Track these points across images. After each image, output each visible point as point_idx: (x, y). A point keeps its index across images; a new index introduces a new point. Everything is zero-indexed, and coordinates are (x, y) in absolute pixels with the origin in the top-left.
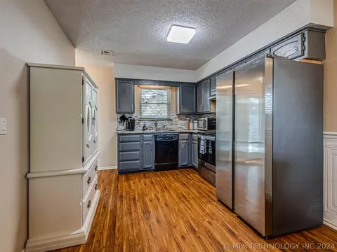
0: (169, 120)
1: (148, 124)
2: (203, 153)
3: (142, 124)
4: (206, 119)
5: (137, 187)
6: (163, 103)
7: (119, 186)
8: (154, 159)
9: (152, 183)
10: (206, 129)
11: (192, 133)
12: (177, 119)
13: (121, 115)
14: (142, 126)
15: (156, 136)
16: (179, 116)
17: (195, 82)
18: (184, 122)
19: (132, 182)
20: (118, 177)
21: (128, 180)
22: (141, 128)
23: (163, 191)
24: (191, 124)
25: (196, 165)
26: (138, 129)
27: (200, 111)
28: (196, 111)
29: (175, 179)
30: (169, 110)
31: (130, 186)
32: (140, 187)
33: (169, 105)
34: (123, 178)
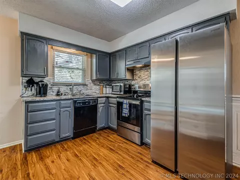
0: (84, 85)
1: (63, 89)
2: (127, 116)
3: (55, 89)
4: (122, 84)
5: (60, 168)
6: (78, 69)
7: (31, 172)
8: (73, 126)
9: (76, 156)
10: (122, 93)
11: (108, 97)
12: (92, 84)
13: (27, 79)
14: (56, 92)
15: (75, 102)
16: (93, 81)
17: (110, 52)
18: (98, 87)
19: (48, 161)
20: (25, 158)
21: (42, 159)
22: (55, 94)
23: (95, 165)
24: (104, 89)
25: (115, 127)
26: (51, 95)
27: (113, 77)
28: (110, 77)
29: (99, 145)
30: (84, 76)
31: (47, 168)
32: (63, 167)
33: (84, 70)
34: (34, 157)
